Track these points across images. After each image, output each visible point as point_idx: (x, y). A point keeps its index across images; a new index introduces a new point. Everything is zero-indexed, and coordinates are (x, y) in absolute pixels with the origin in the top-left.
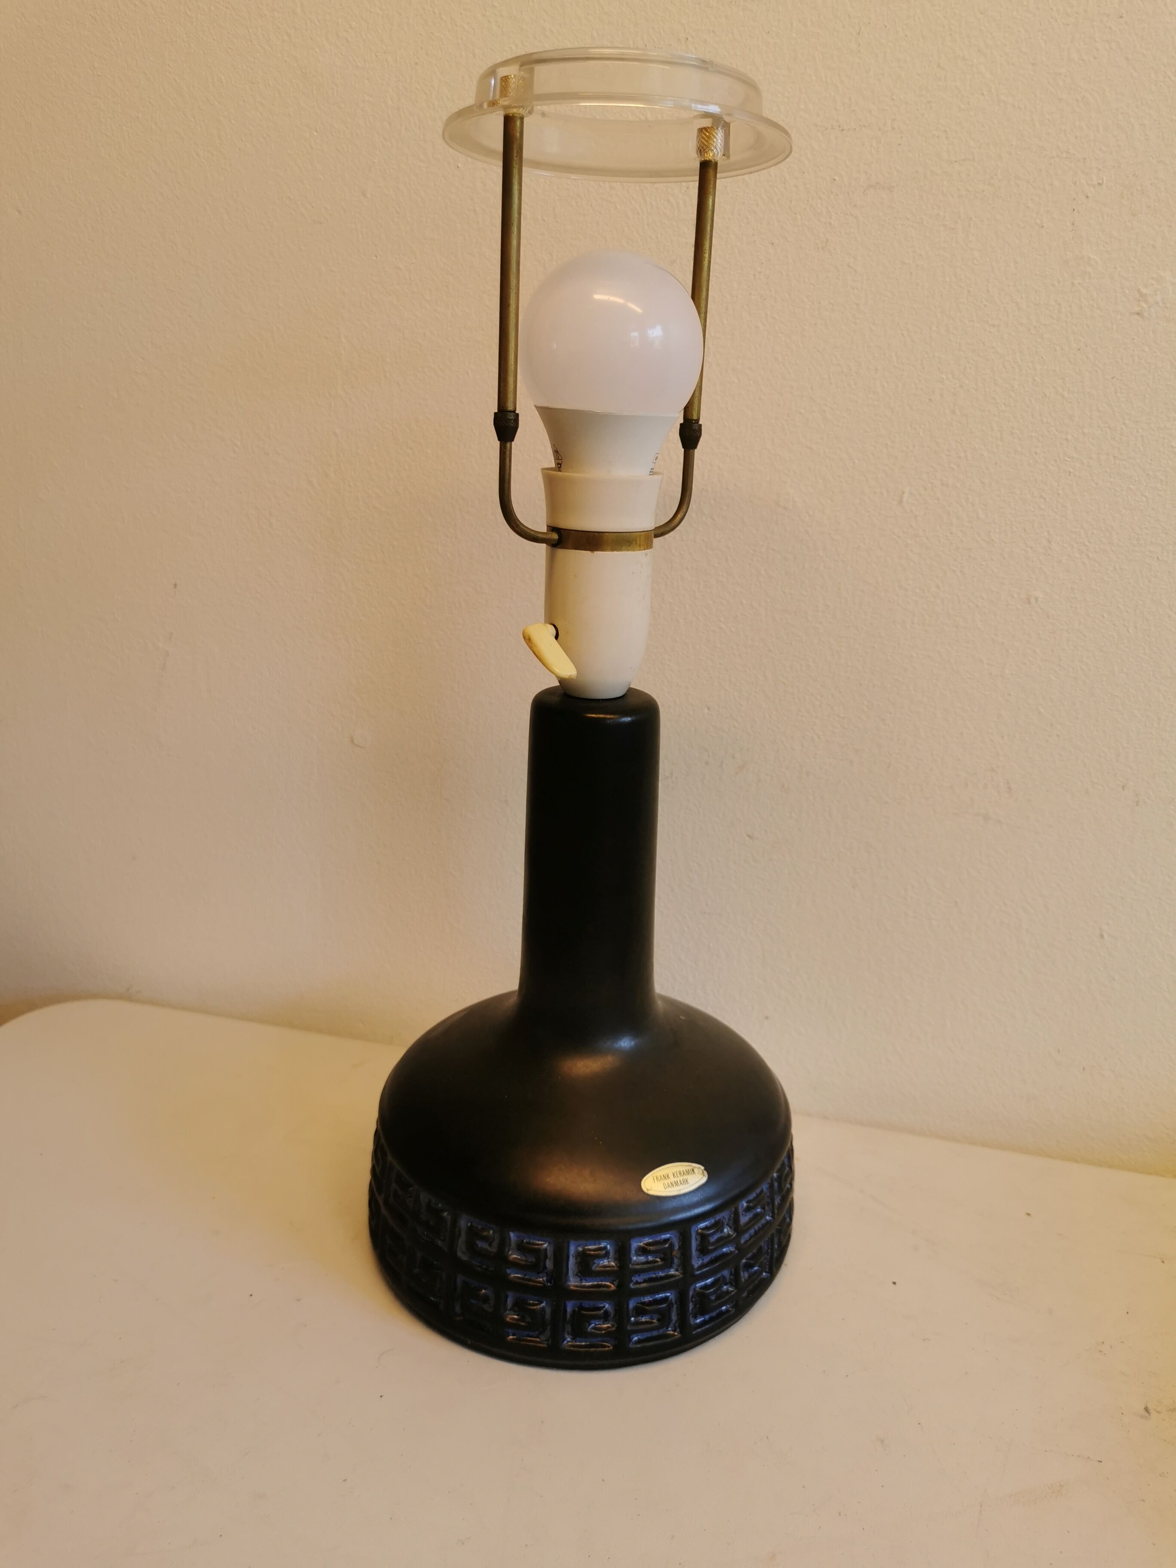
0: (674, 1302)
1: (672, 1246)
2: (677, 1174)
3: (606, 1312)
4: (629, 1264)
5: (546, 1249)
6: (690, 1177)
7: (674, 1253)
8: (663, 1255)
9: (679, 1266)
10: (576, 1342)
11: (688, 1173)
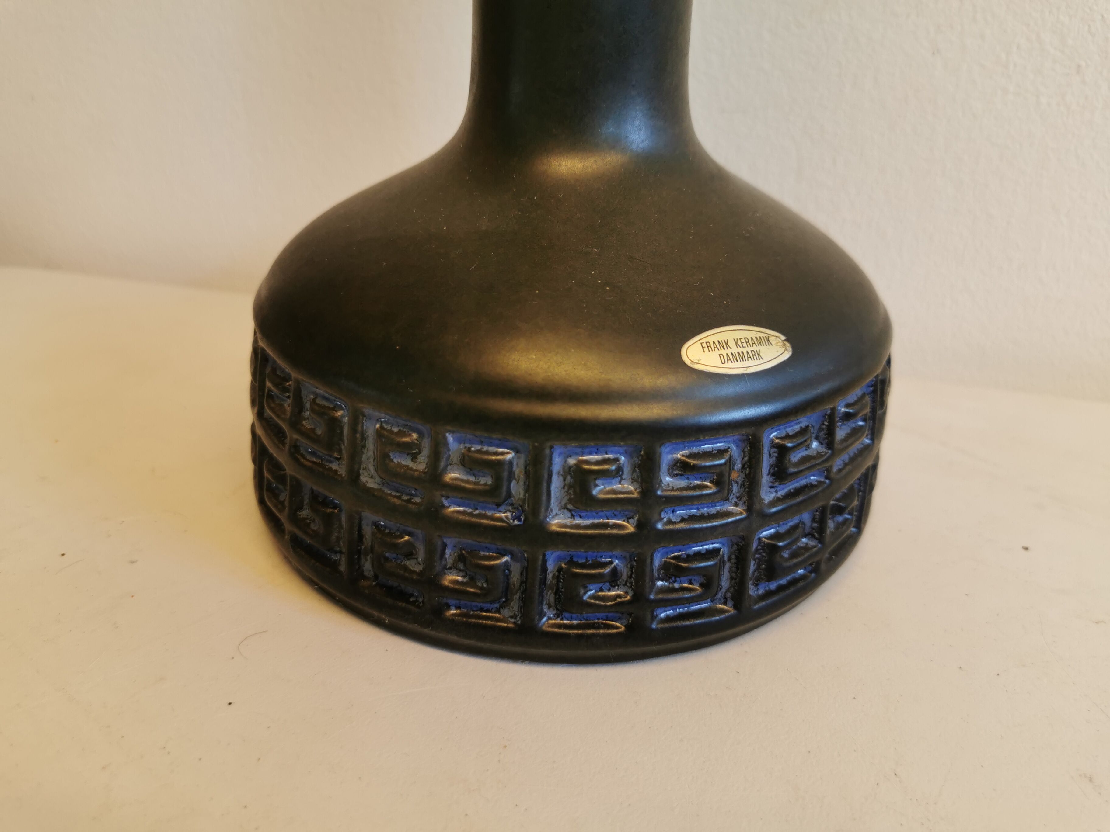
0: (726, 559)
1: (730, 462)
2: (742, 343)
3: (615, 570)
4: (658, 489)
5: (510, 462)
6: (763, 350)
7: (734, 475)
8: (715, 477)
9: (739, 498)
10: (562, 619)
11: (760, 341)
